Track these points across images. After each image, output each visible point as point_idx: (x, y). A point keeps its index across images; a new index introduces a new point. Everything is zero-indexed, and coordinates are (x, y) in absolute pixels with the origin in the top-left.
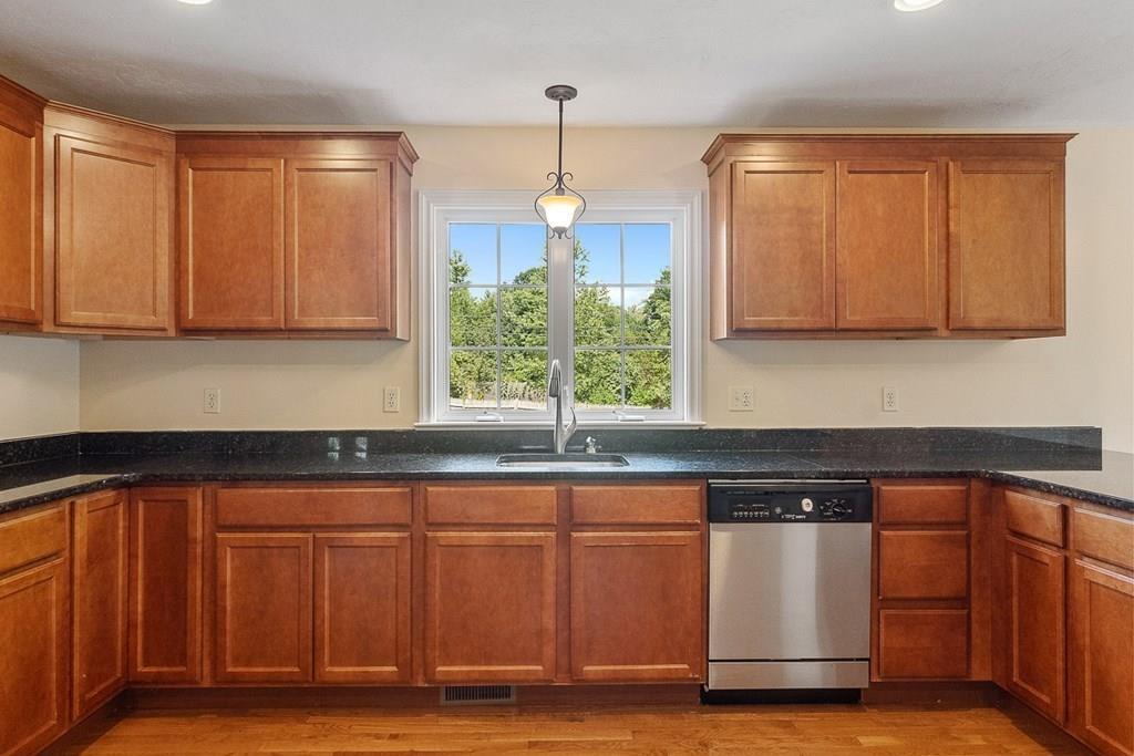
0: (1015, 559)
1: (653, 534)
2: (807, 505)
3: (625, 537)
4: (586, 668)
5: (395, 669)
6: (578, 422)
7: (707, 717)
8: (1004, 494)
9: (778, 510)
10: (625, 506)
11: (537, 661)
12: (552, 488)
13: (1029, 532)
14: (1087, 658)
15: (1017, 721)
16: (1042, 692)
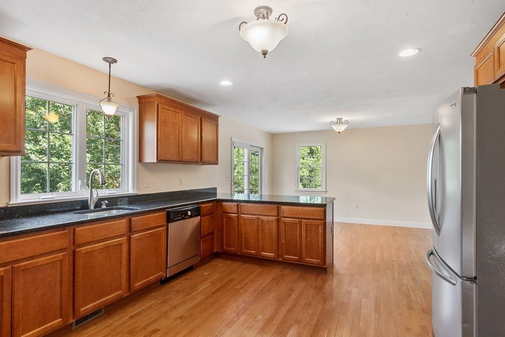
0: (225, 219)
1: (155, 230)
2: (189, 213)
3: (147, 233)
4: (136, 285)
5: (61, 319)
6: (99, 195)
7: (168, 286)
8: (222, 204)
9: (183, 216)
10: (147, 222)
11: (120, 289)
12: (125, 220)
13: (228, 212)
14: (243, 236)
15: (222, 258)
16: (232, 248)
